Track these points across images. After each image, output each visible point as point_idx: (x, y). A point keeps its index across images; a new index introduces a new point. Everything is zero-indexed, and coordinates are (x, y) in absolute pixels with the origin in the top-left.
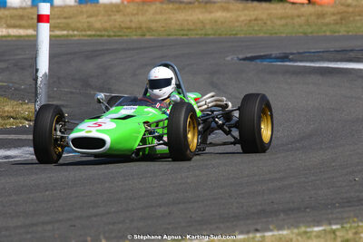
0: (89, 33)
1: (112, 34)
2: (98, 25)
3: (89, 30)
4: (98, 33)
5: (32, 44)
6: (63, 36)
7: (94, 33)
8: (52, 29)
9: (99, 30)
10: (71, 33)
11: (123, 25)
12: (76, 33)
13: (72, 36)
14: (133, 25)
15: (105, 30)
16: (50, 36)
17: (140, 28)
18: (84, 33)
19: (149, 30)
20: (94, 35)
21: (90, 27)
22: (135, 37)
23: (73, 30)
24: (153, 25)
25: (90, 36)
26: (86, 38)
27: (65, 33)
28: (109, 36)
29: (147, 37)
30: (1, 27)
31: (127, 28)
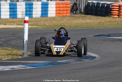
0: (44, 27)
1: (52, 27)
2: (47, 24)
3: (44, 26)
4: (47, 27)
6: (35, 28)
7: (45, 27)
9: (47, 26)
10: (38, 27)
11: (55, 24)
13: (38, 28)
14: (59, 24)
15: (50, 26)
17: (61, 25)
18: (42, 27)
20: (46, 28)
21: (44, 25)
23: (39, 26)
24: (66, 24)
25: (44, 28)
26: (43, 29)
27: (36, 27)
30: (15, 25)
31: (57, 25)
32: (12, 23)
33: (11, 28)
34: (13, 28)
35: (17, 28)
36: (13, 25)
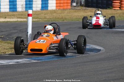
0: (45, 20)
1: (53, 20)
2: (48, 17)
4: (48, 20)
5: (26, 24)
6: (36, 21)
7: (46, 20)
8: (33, 18)
10: (39, 20)
11: (56, 17)
12: (40, 20)
14: (60, 17)
15: (51, 19)
16: (32, 21)
17: (62, 18)
18: (43, 20)
19: (65, 19)
20: (47, 21)
21: (45, 18)
22: (61, 21)
24: (67, 17)
25: (45, 21)
27: (37, 20)
28: (52, 21)
29: (65, 21)
30: (15, 18)
31: (58, 18)
32: (12, 17)
33: (12, 22)
34: (14, 21)
35: (18, 21)
36: (13, 18)
